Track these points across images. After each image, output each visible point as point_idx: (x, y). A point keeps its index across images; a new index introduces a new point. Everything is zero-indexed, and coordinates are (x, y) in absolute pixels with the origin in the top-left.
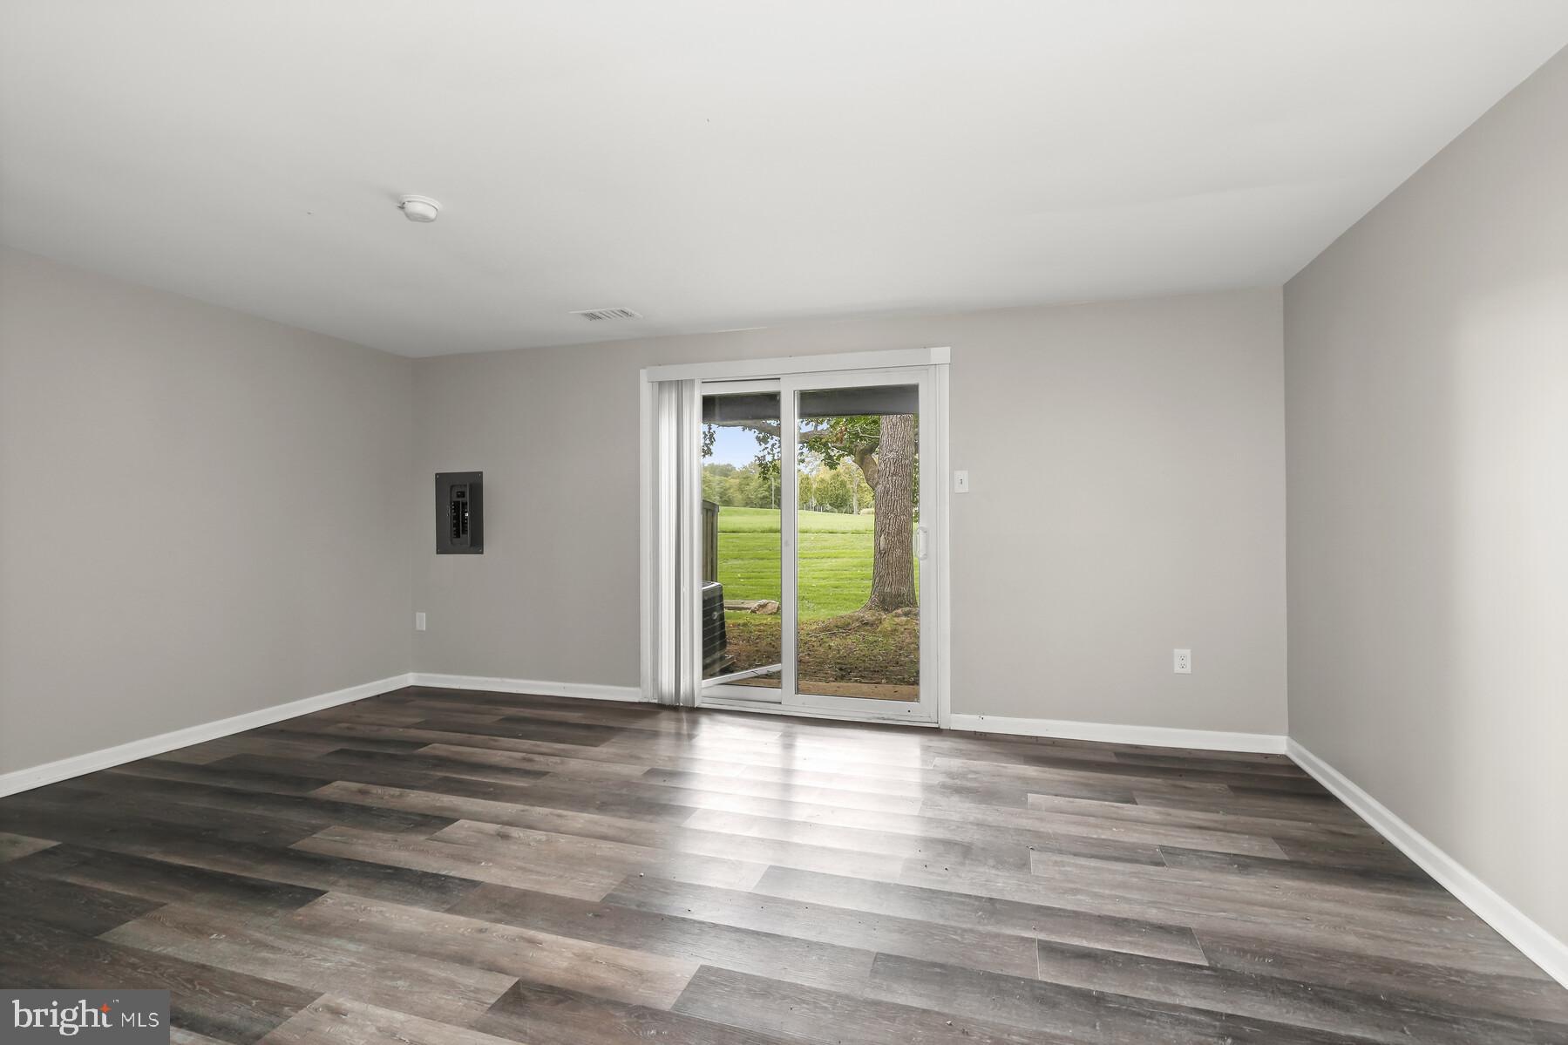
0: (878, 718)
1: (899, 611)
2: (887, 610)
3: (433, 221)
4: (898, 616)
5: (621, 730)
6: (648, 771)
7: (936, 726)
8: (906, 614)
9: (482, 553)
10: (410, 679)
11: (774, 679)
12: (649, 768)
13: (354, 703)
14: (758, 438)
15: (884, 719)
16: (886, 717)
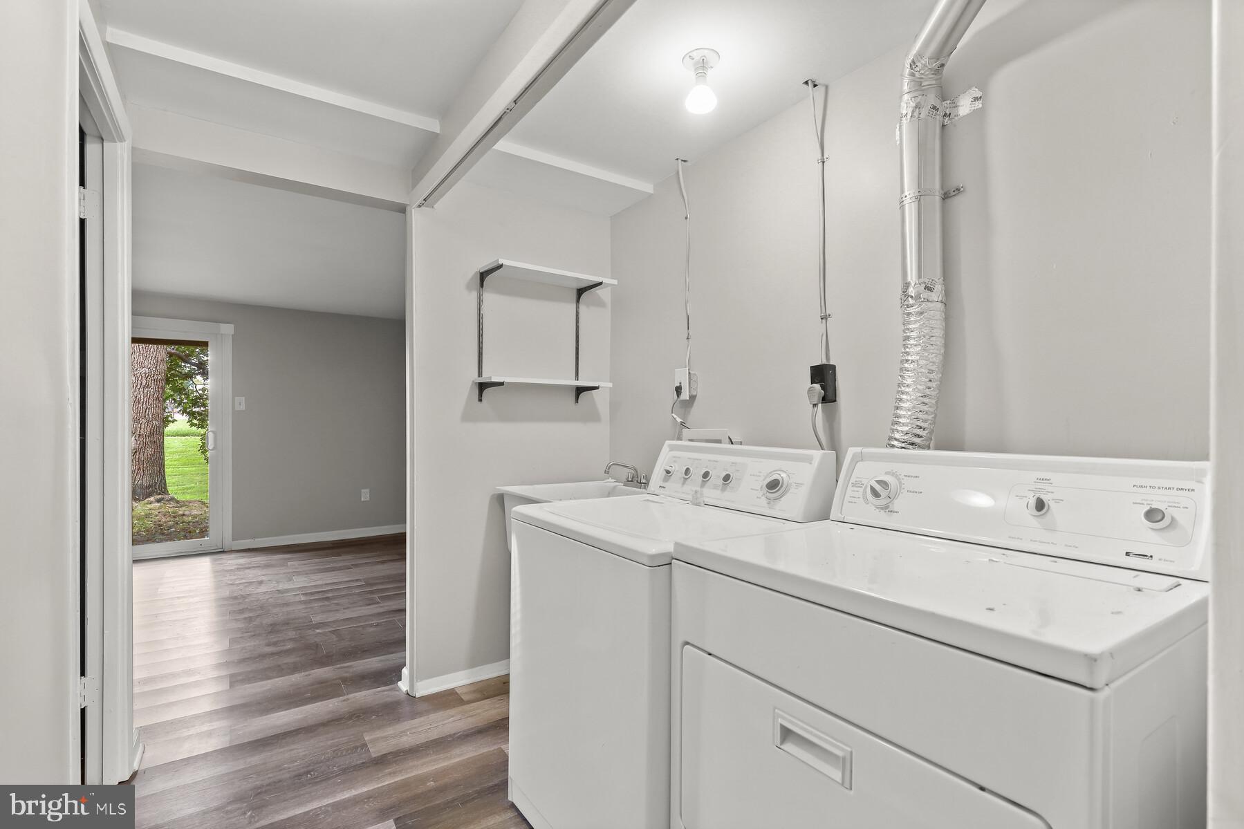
0: (177, 553)
1: (152, 499)
2: (137, 499)
4: (151, 503)
7: (221, 550)
8: (158, 501)
15: (181, 553)
16: (183, 551)
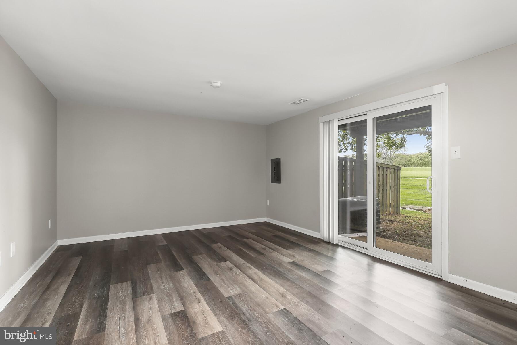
0: (410, 266)
3: (220, 87)
5: (302, 246)
6: (292, 262)
7: (441, 278)
9: (280, 183)
10: (265, 219)
11: (364, 239)
12: (292, 261)
13: (247, 224)
14: (427, 138)
15: (413, 267)
16: (414, 267)
